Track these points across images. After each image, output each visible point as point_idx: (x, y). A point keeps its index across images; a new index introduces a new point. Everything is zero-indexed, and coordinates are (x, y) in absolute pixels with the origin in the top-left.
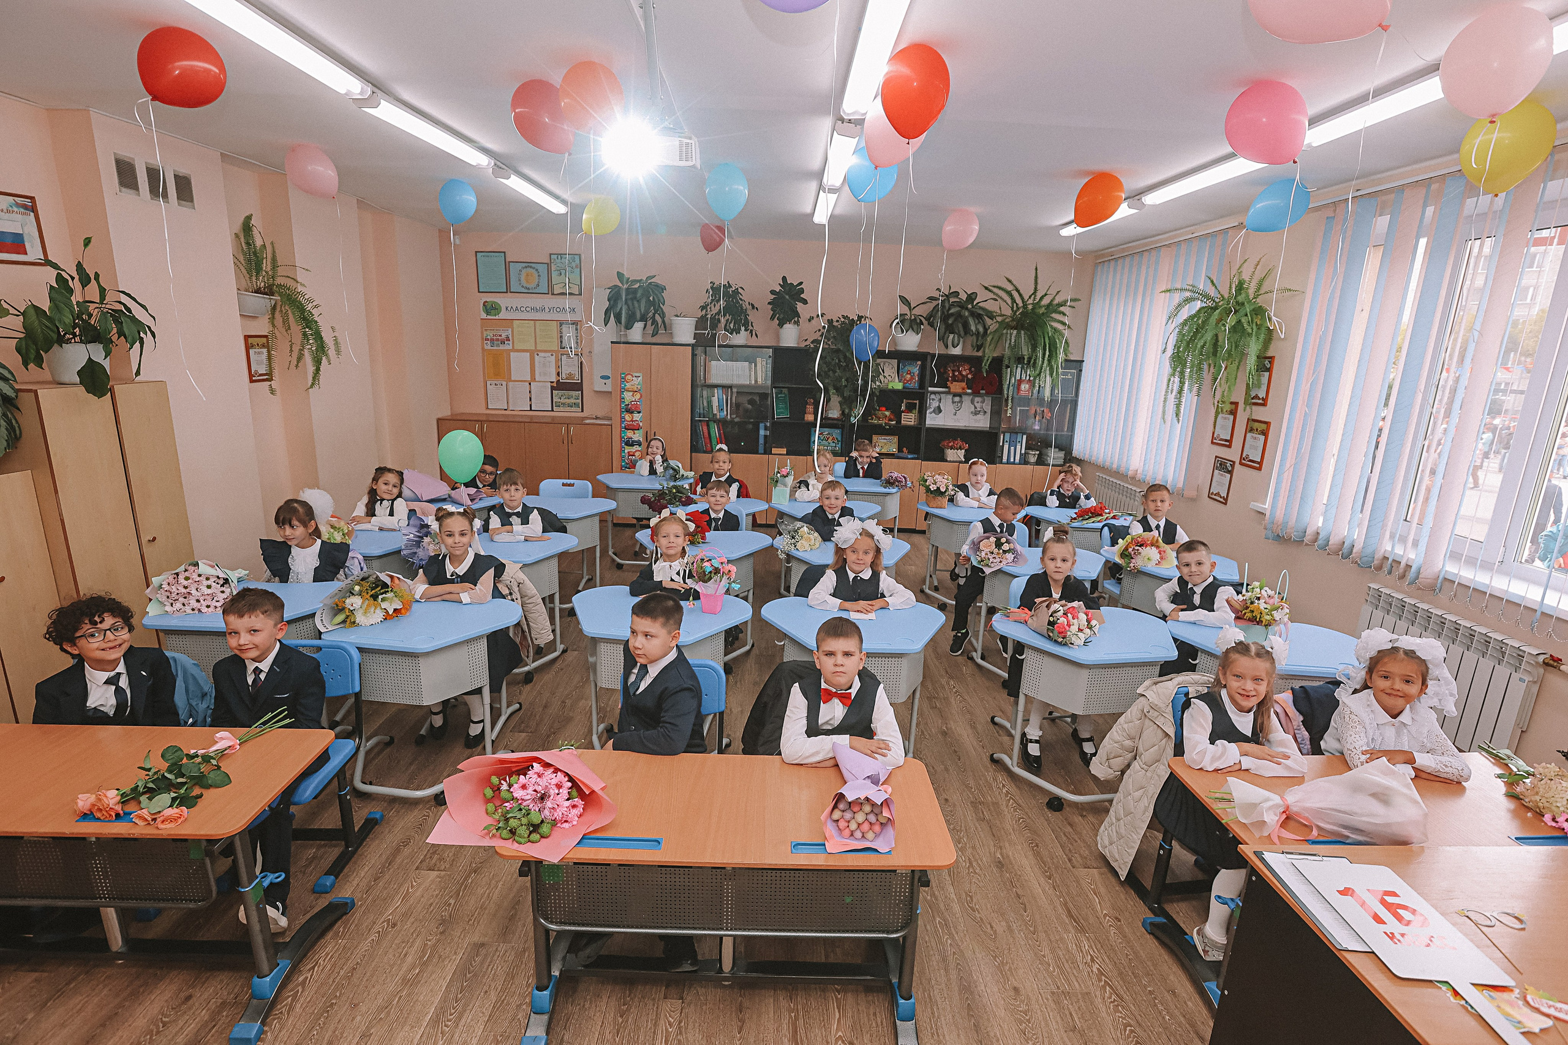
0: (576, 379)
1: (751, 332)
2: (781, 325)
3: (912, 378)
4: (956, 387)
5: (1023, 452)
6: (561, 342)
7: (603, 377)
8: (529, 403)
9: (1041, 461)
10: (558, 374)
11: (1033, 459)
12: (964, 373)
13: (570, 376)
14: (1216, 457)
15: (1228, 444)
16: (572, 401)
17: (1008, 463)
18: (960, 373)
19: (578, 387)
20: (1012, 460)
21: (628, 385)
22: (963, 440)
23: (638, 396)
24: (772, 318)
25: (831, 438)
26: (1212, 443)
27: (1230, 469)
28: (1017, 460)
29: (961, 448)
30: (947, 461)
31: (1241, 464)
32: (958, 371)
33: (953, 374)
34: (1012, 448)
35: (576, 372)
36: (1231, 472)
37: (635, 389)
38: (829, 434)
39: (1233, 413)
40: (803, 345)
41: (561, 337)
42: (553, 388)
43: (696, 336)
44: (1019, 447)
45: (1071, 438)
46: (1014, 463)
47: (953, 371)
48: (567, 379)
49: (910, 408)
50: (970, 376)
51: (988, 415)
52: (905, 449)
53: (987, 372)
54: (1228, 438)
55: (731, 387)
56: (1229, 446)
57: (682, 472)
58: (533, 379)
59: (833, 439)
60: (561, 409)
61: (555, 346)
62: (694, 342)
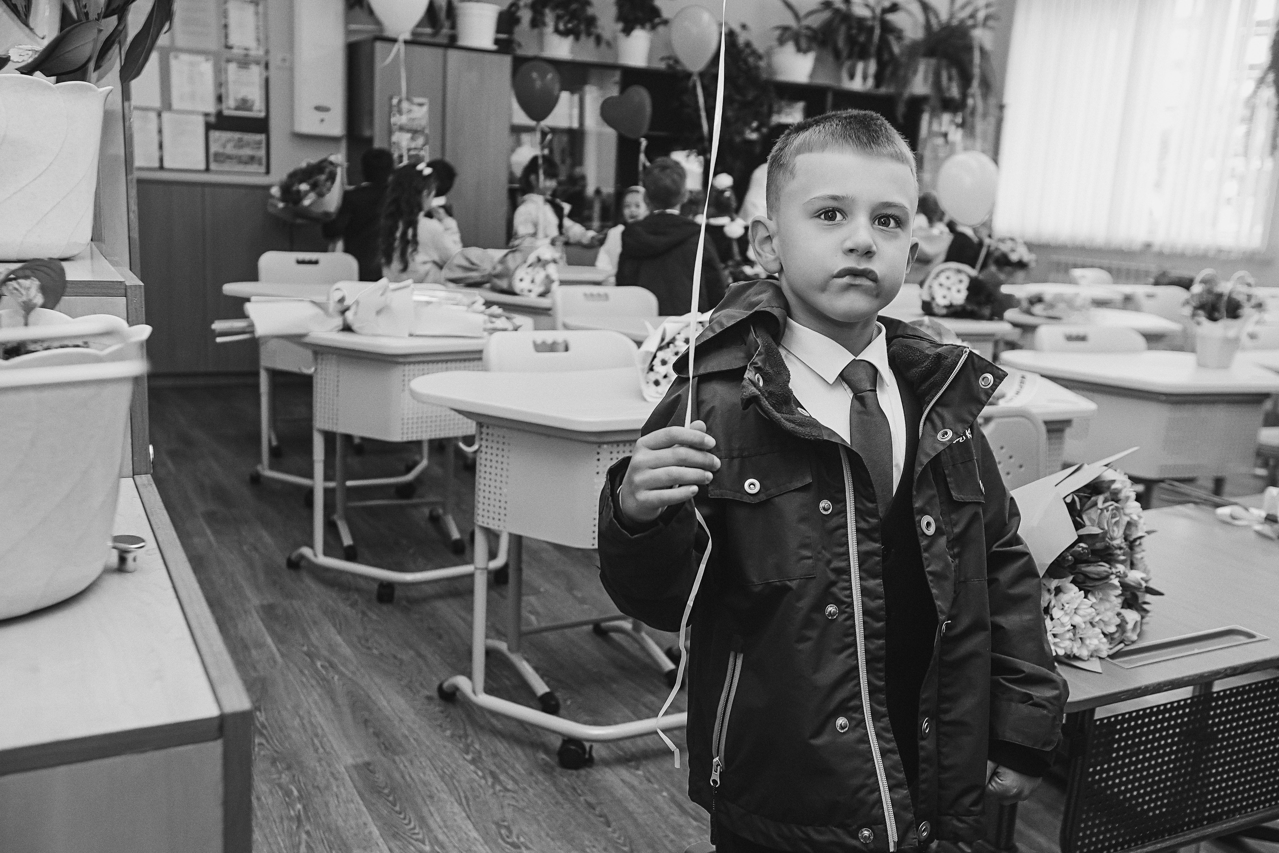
0: (258, 111)
2: (628, 30)
6: (226, 36)
7: (318, 108)
8: (156, 154)
10: (220, 99)
13: (244, 104)
16: (247, 152)
19: (261, 126)
21: (403, 120)
23: (420, 141)
35: (255, 95)
37: (415, 125)
41: (226, 26)
42: (209, 127)
43: (497, 41)
48: (237, 108)
58: (167, 104)
60: (226, 167)
61: (213, 43)
62: (494, 47)
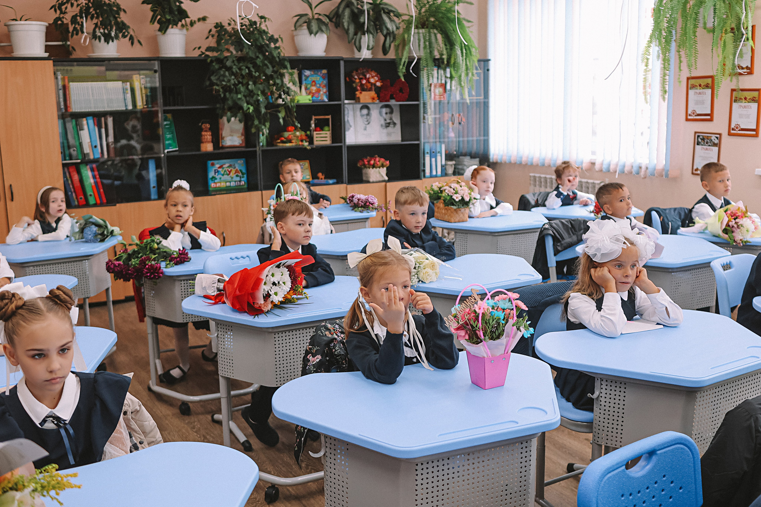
1: (131, 38)
2: (163, 29)
3: (318, 91)
4: (365, 97)
5: (444, 163)
9: (457, 172)
11: (450, 171)
12: (372, 81)
14: (696, 133)
15: (710, 117)
17: (431, 176)
18: (368, 80)
20: (434, 173)
22: (381, 157)
24: (152, 21)
25: (233, 171)
26: (687, 120)
27: (716, 141)
28: (439, 173)
29: (383, 166)
30: (368, 182)
31: (730, 134)
32: (366, 78)
33: (361, 82)
34: (433, 160)
36: (718, 145)
38: (230, 166)
39: (711, 87)
40: (196, 54)
43: (48, 49)
44: (439, 158)
45: (486, 143)
46: (436, 176)
47: (361, 79)
49: (320, 125)
50: (378, 84)
51: (398, 126)
52: (320, 175)
53: (404, 76)
54: (709, 112)
55: (105, 114)
56: (711, 120)
57: (110, 228)
59: (236, 172)
62: (46, 55)
